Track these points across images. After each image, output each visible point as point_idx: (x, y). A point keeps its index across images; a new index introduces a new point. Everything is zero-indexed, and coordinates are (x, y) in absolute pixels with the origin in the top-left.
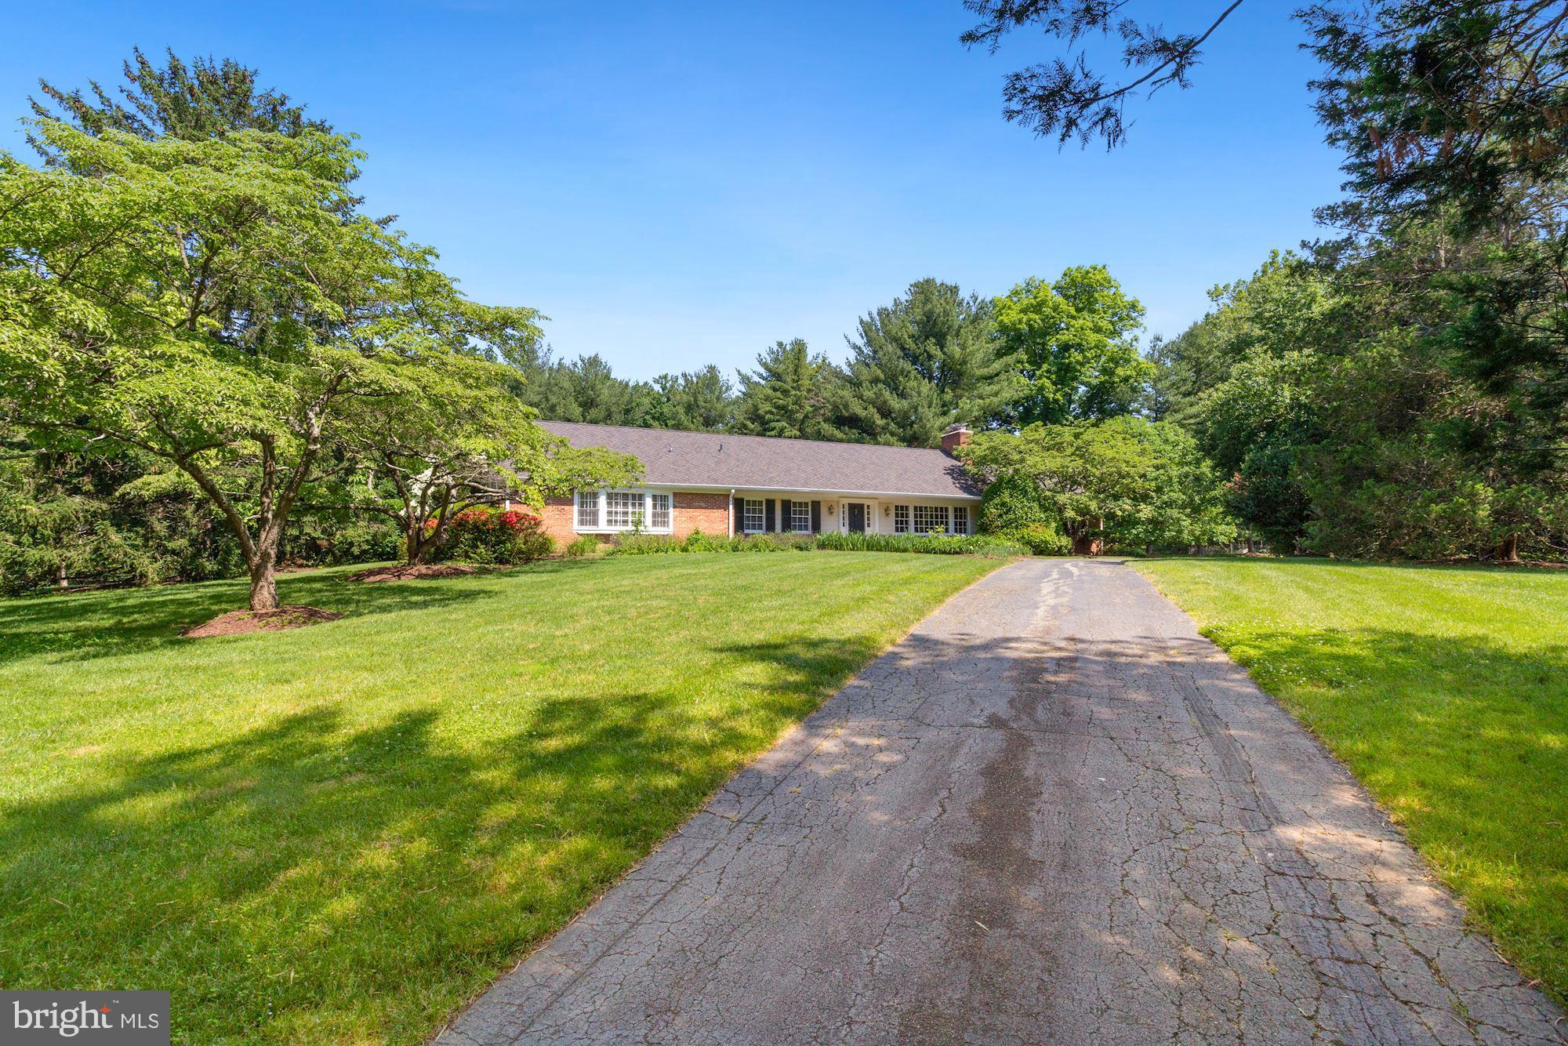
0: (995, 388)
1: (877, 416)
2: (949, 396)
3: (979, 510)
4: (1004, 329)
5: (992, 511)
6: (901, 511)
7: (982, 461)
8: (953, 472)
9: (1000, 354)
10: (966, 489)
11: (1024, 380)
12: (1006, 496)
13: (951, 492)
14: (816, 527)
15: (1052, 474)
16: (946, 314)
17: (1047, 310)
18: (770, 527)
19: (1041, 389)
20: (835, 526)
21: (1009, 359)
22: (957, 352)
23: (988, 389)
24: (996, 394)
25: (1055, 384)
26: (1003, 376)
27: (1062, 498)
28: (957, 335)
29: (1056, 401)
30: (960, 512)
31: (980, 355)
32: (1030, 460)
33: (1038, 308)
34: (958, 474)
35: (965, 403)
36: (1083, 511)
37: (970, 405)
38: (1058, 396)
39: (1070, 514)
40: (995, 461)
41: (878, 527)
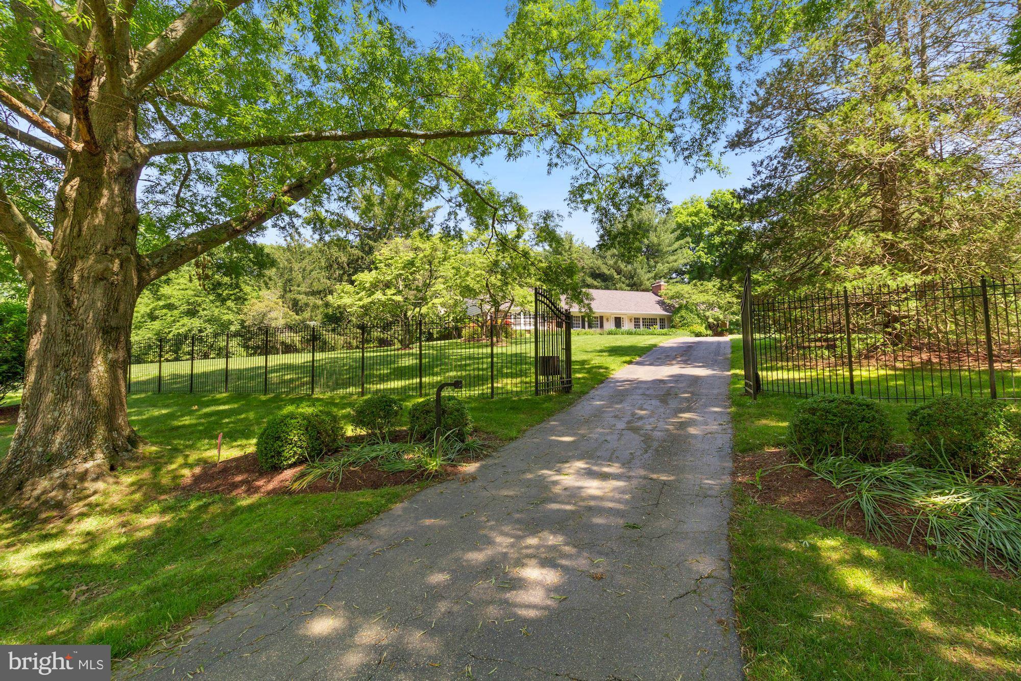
0: (675, 257)
1: (615, 274)
2: (652, 263)
3: (670, 319)
4: (679, 226)
5: (677, 319)
6: (637, 320)
7: (672, 298)
8: (658, 303)
9: (678, 239)
10: (666, 310)
11: (690, 252)
12: (683, 312)
13: (659, 311)
14: (602, 326)
15: (703, 303)
16: (649, 220)
17: (701, 215)
18: (583, 327)
19: (699, 257)
20: (610, 326)
21: (682, 242)
22: (655, 240)
23: (672, 258)
24: (675, 261)
25: (706, 254)
26: (679, 251)
27: (707, 314)
28: (656, 230)
29: (707, 263)
30: (662, 320)
31: (667, 241)
32: (694, 297)
33: (696, 214)
34: (662, 303)
35: (660, 266)
36: (717, 319)
37: (662, 267)
38: (709, 261)
39: (711, 320)
40: (678, 297)
41: (627, 326)
